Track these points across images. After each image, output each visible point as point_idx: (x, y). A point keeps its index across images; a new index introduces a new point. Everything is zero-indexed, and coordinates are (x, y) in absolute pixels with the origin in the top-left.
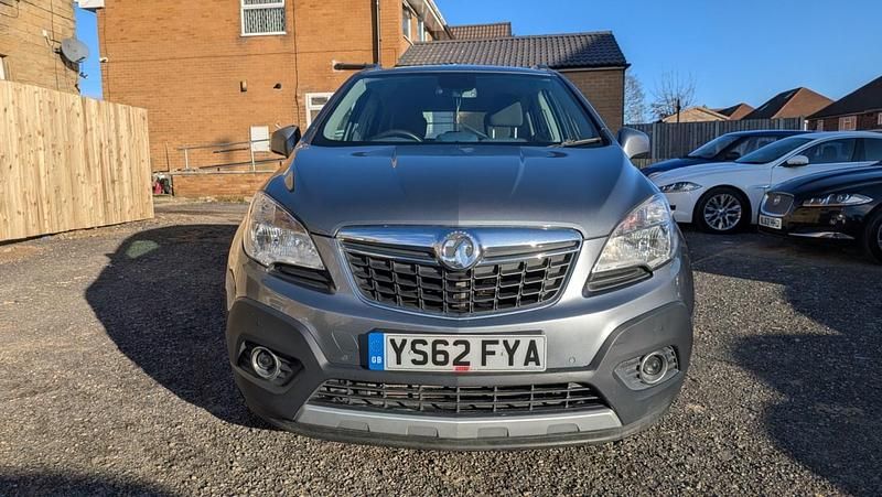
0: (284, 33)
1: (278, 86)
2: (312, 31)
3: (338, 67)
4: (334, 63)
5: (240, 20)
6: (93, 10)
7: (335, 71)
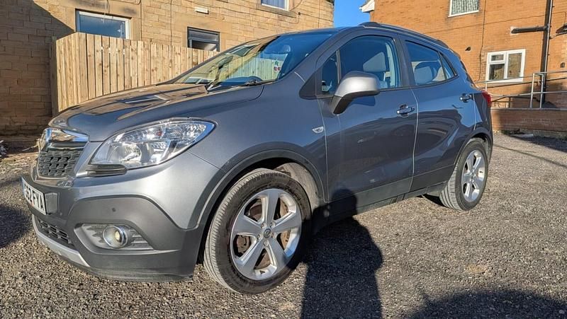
0: (478, 11)
1: (468, 49)
2: (498, 7)
3: (515, 31)
4: (512, 28)
5: (449, 6)
6: (369, 12)
7: (512, 34)
